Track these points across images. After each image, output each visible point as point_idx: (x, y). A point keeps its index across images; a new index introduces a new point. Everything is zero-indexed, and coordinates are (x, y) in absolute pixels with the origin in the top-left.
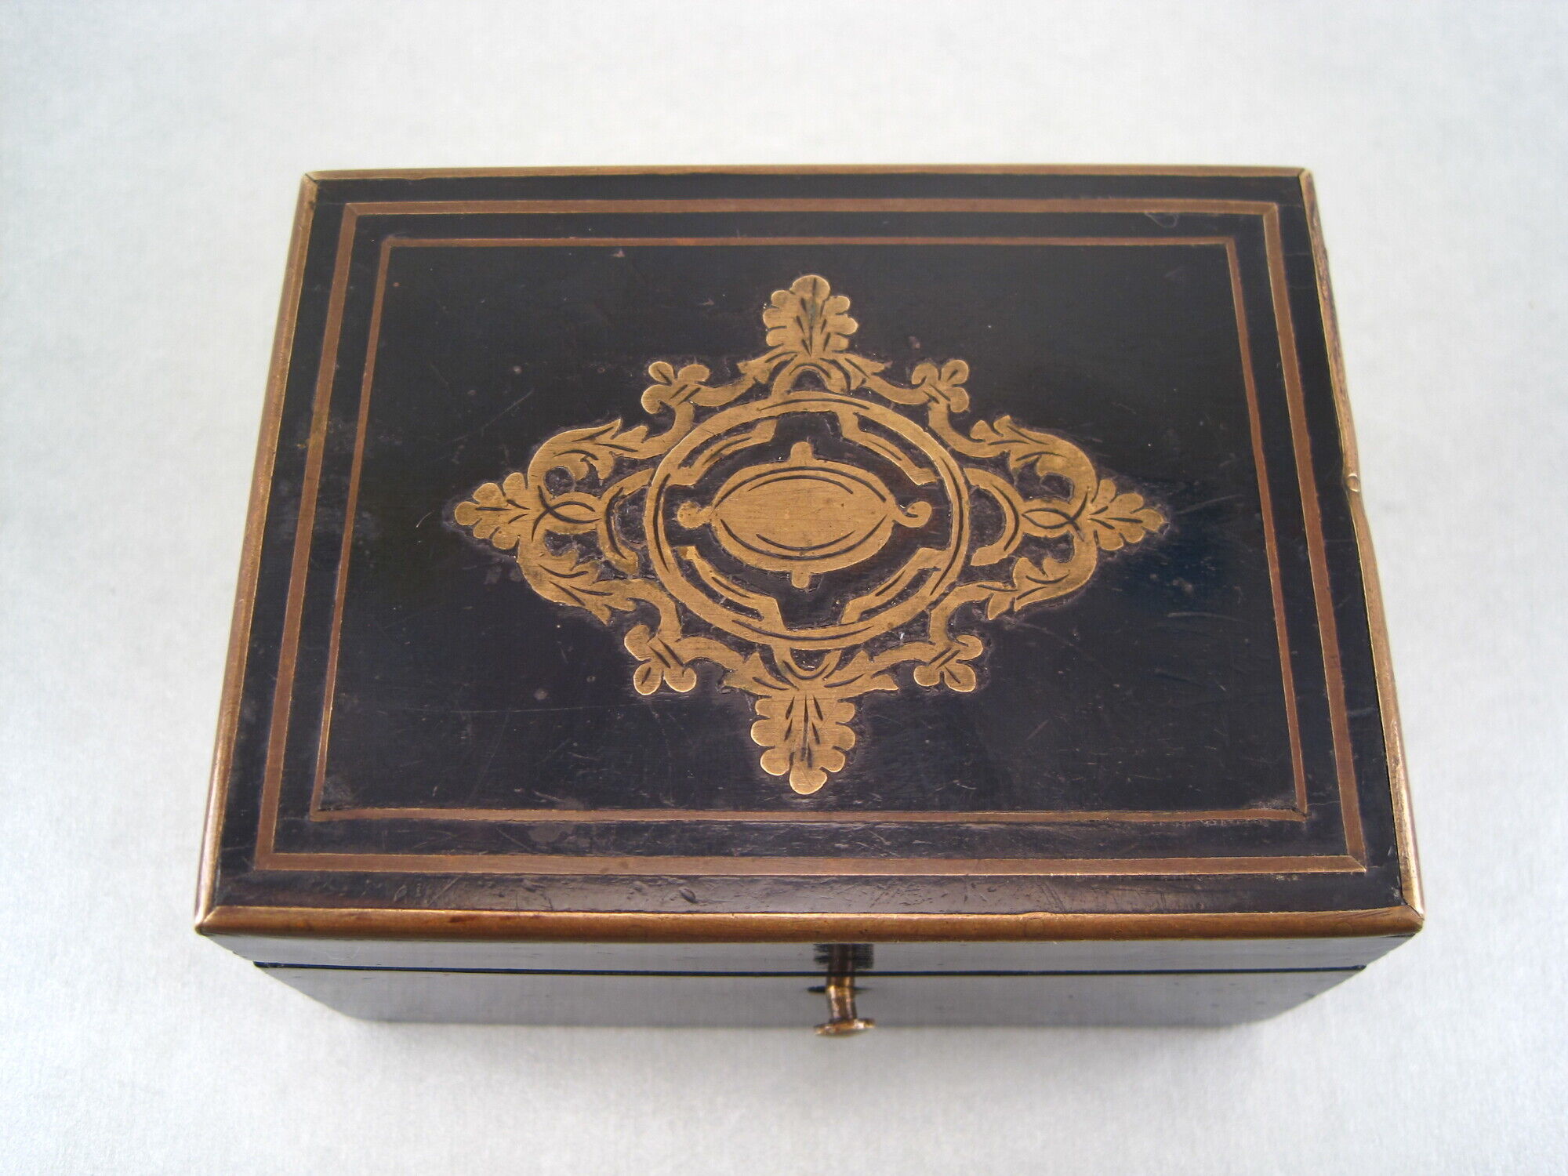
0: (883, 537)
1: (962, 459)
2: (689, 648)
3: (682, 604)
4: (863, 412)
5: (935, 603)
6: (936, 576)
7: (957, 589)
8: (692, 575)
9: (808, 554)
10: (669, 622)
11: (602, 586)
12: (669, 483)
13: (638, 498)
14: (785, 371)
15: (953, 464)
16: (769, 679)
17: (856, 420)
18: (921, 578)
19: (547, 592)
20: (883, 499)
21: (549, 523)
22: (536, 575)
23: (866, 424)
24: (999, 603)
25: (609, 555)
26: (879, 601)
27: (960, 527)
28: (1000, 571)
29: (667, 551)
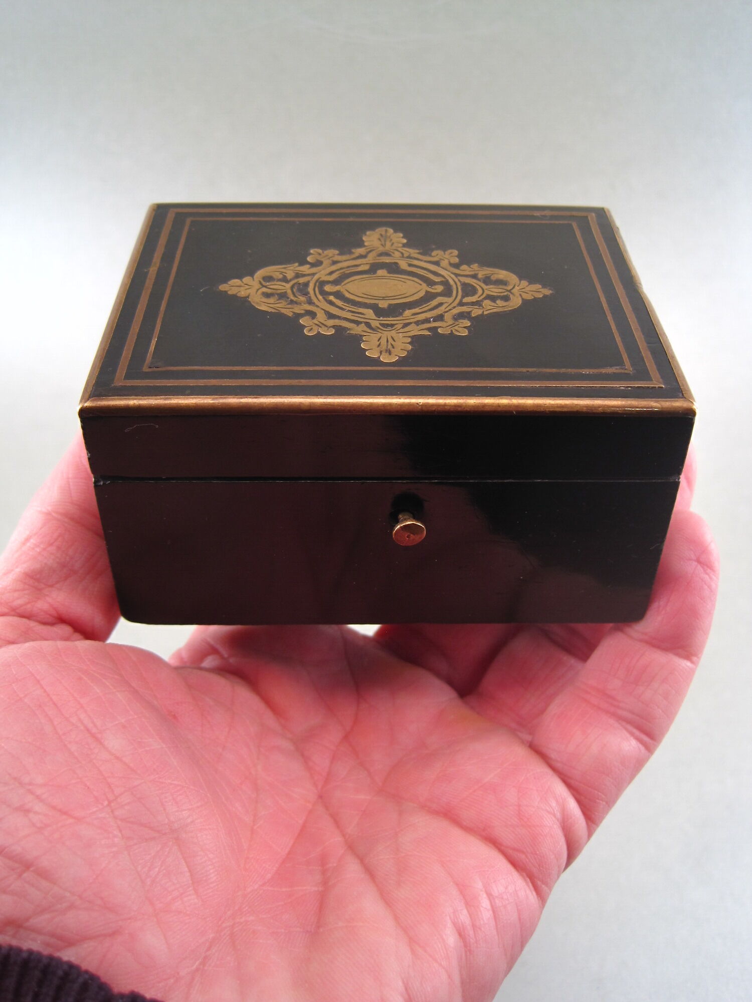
0: (422, 294)
1: (457, 275)
2: (331, 322)
3: (327, 311)
4: (410, 262)
5: (447, 312)
6: (447, 305)
7: (456, 308)
8: (331, 303)
9: (386, 298)
10: (321, 317)
11: (290, 306)
12: (321, 279)
13: (306, 285)
14: (374, 252)
15: (453, 276)
16: (369, 330)
17: (407, 264)
18: (441, 304)
19: (263, 308)
20: (421, 285)
21: (264, 290)
22: (257, 303)
23: (410, 265)
24: (476, 312)
25: (292, 297)
26: (420, 311)
27: (457, 291)
28: (478, 303)
29: (320, 297)
